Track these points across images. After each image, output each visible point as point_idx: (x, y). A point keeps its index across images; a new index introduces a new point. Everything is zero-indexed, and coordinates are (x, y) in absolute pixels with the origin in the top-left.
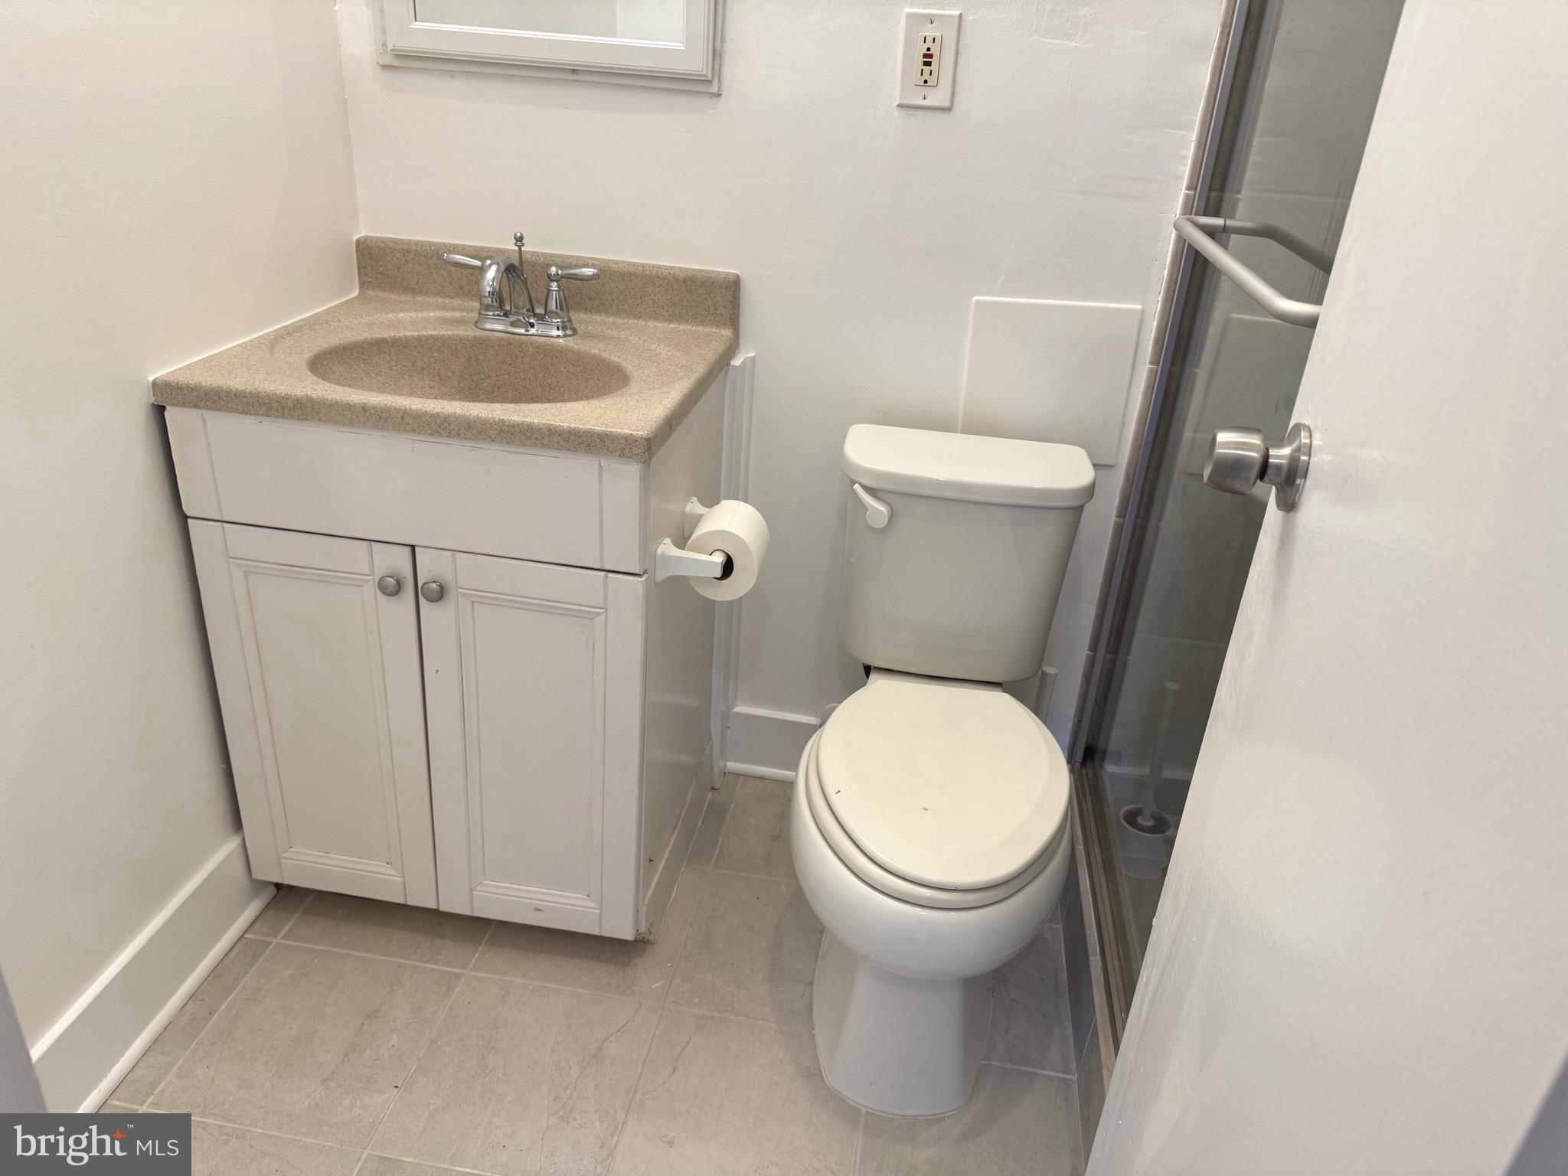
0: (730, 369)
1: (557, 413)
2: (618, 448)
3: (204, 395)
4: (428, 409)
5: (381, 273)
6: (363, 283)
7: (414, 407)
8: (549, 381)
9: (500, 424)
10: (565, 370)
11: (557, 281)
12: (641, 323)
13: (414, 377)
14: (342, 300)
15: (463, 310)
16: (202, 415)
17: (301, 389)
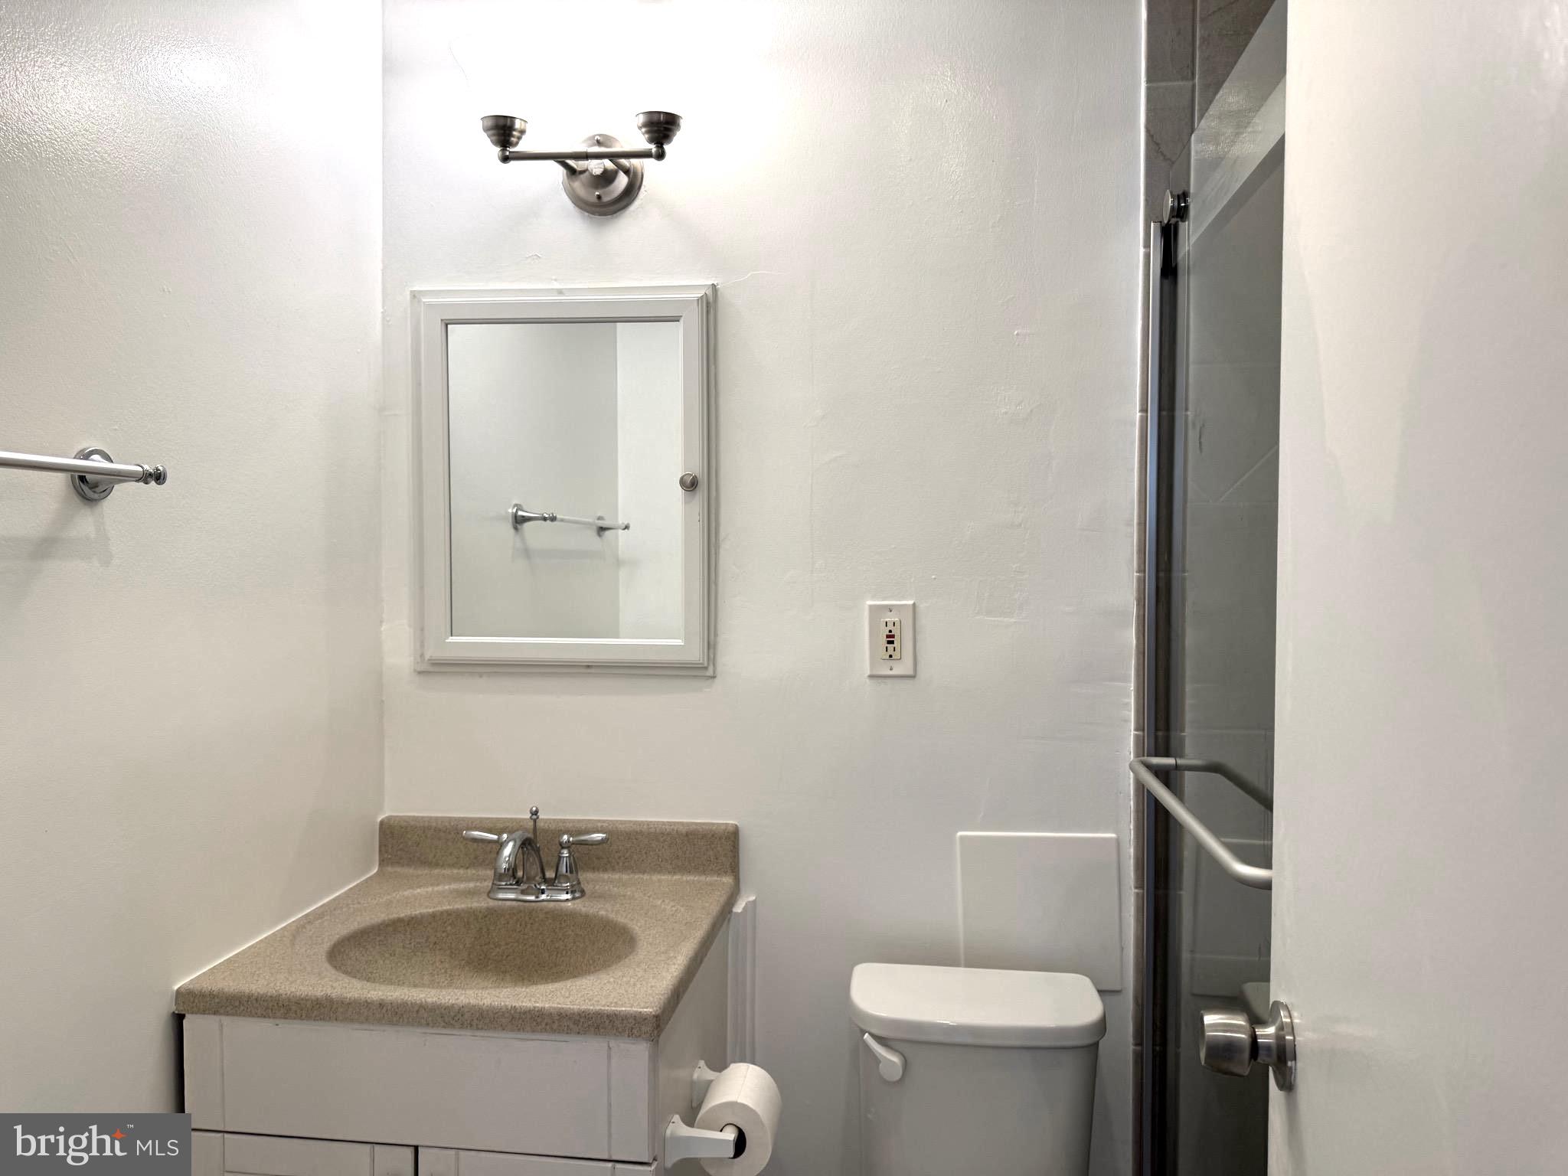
0: (733, 917)
1: (567, 995)
2: (627, 1028)
3: (225, 1001)
4: (443, 1001)
5: (401, 850)
6: (383, 861)
7: (429, 1000)
8: (557, 945)
9: (513, 1012)
10: (573, 934)
11: (568, 848)
12: (646, 877)
13: (426, 952)
14: (364, 878)
15: (477, 880)
16: (220, 1021)
17: (320, 989)
